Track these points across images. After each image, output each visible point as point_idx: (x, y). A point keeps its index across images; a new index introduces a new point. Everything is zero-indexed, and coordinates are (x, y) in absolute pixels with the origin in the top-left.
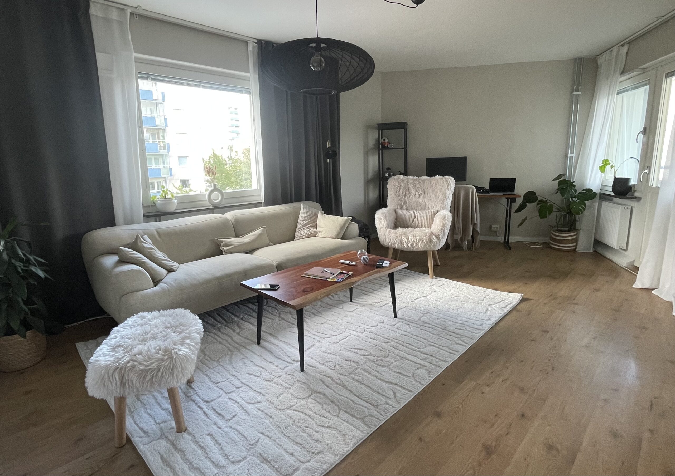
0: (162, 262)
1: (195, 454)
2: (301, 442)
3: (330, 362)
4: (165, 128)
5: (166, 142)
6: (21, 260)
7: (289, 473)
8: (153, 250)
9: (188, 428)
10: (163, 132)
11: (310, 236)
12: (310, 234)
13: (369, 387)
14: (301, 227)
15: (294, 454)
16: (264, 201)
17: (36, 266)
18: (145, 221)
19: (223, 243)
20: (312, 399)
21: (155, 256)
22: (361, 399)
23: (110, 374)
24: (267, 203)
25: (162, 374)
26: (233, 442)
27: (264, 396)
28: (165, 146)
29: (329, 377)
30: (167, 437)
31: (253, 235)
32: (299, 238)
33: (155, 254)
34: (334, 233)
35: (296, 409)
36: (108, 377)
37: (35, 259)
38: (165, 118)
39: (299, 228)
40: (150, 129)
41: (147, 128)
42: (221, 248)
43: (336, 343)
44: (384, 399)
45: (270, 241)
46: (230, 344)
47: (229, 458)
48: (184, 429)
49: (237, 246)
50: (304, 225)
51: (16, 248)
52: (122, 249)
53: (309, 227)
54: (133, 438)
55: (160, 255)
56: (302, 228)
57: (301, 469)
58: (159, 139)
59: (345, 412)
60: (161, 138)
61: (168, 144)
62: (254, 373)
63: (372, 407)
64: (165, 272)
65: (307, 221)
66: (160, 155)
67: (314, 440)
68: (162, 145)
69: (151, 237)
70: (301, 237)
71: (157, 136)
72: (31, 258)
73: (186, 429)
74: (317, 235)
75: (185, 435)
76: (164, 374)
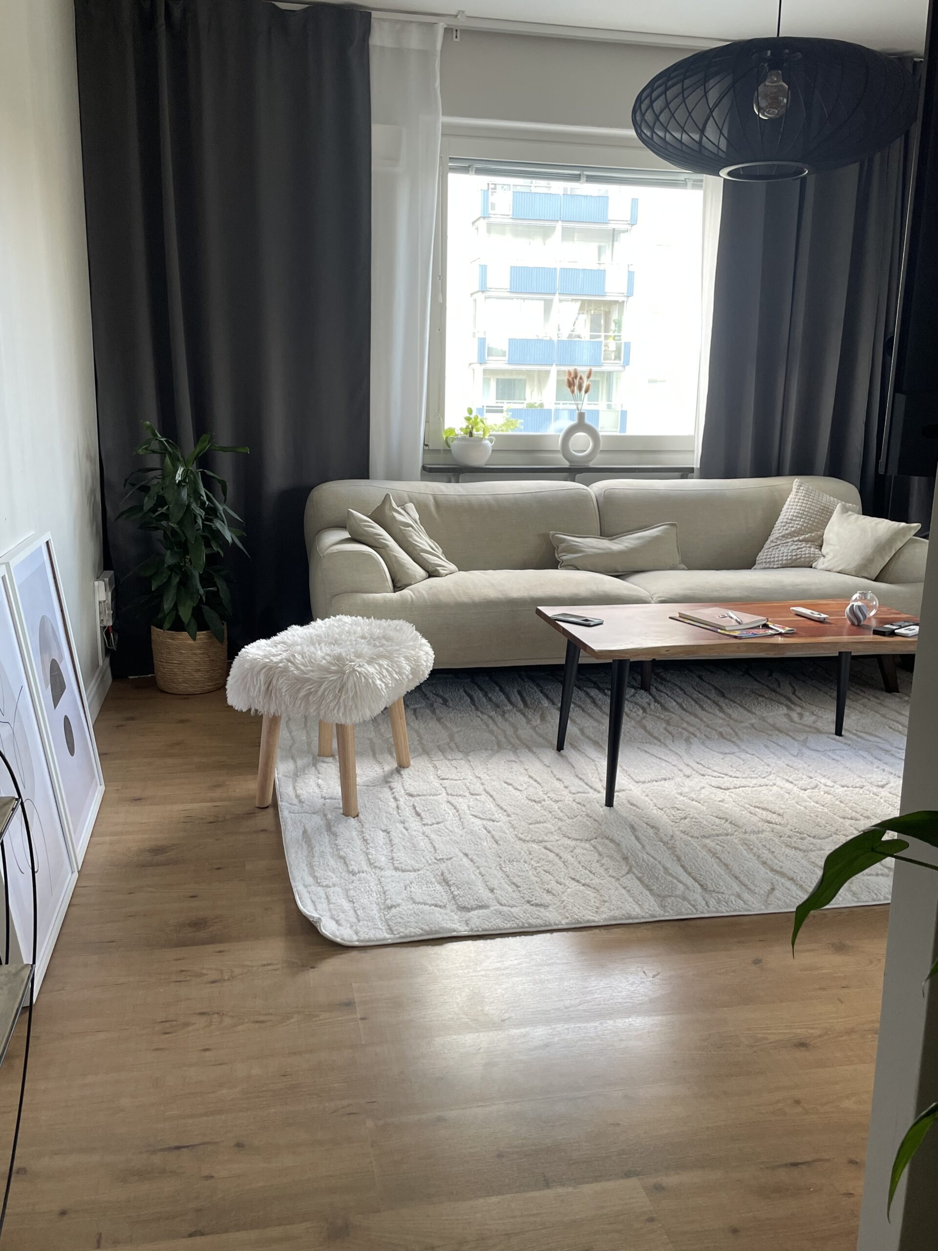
0: (422, 554)
1: (349, 843)
2: (519, 884)
3: (678, 810)
4: (624, 299)
5: (624, 339)
6: (202, 505)
7: (469, 906)
8: (410, 528)
9: (360, 815)
10: (621, 312)
11: (794, 564)
12: (796, 559)
13: (726, 865)
14: (777, 539)
15: (495, 891)
16: (699, 466)
17: (223, 522)
18: (423, 479)
19: (564, 545)
20: (591, 844)
21: (410, 539)
22: (689, 874)
23: (255, 673)
24: (706, 472)
25: (324, 693)
26: (413, 849)
27: (509, 816)
28: (618, 349)
29: (653, 827)
30: (325, 815)
31: (638, 538)
32: (764, 565)
33: (411, 537)
34: (854, 560)
35: (549, 847)
36: (252, 677)
37: (225, 511)
38: (629, 272)
39: (772, 542)
40: (590, 301)
41: (583, 300)
42: (556, 555)
43: (725, 789)
44: (736, 888)
45: (683, 562)
46: (505, 737)
47: (395, 862)
48: (354, 813)
49: (590, 555)
50: (788, 534)
51: (198, 484)
52: (352, 514)
53: (799, 541)
54: (281, 801)
55: (423, 541)
56: (779, 542)
57: (492, 908)
58: (607, 329)
59: (639, 879)
60: (613, 326)
61: (628, 345)
62: (515, 784)
63: (699, 889)
64: (420, 572)
65: (796, 526)
66: (603, 373)
67: (545, 889)
68: (612, 346)
69: (421, 508)
70: (770, 562)
71: (602, 322)
72: (220, 507)
73: (357, 816)
74: (813, 566)
75: (352, 821)
76: (326, 693)
